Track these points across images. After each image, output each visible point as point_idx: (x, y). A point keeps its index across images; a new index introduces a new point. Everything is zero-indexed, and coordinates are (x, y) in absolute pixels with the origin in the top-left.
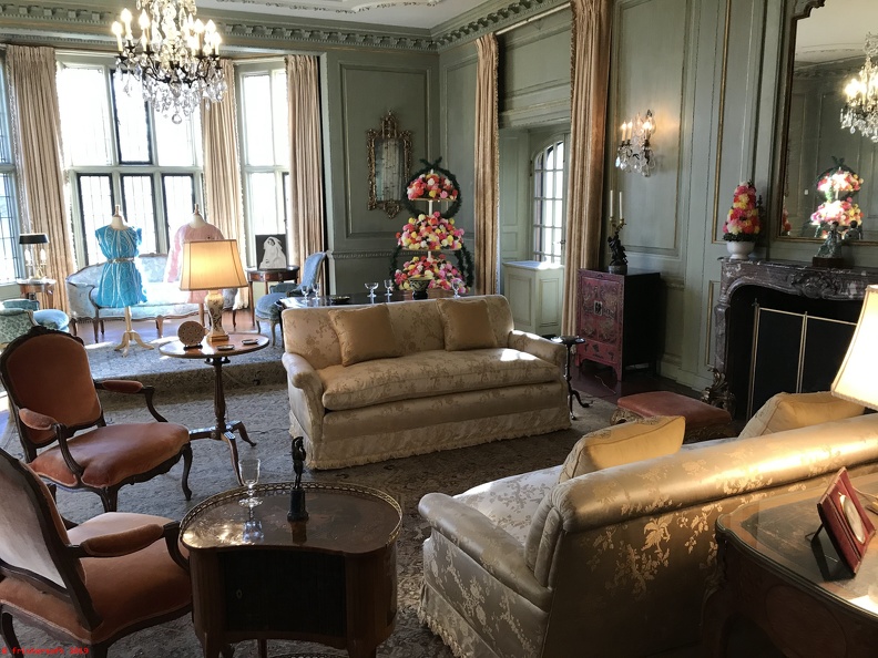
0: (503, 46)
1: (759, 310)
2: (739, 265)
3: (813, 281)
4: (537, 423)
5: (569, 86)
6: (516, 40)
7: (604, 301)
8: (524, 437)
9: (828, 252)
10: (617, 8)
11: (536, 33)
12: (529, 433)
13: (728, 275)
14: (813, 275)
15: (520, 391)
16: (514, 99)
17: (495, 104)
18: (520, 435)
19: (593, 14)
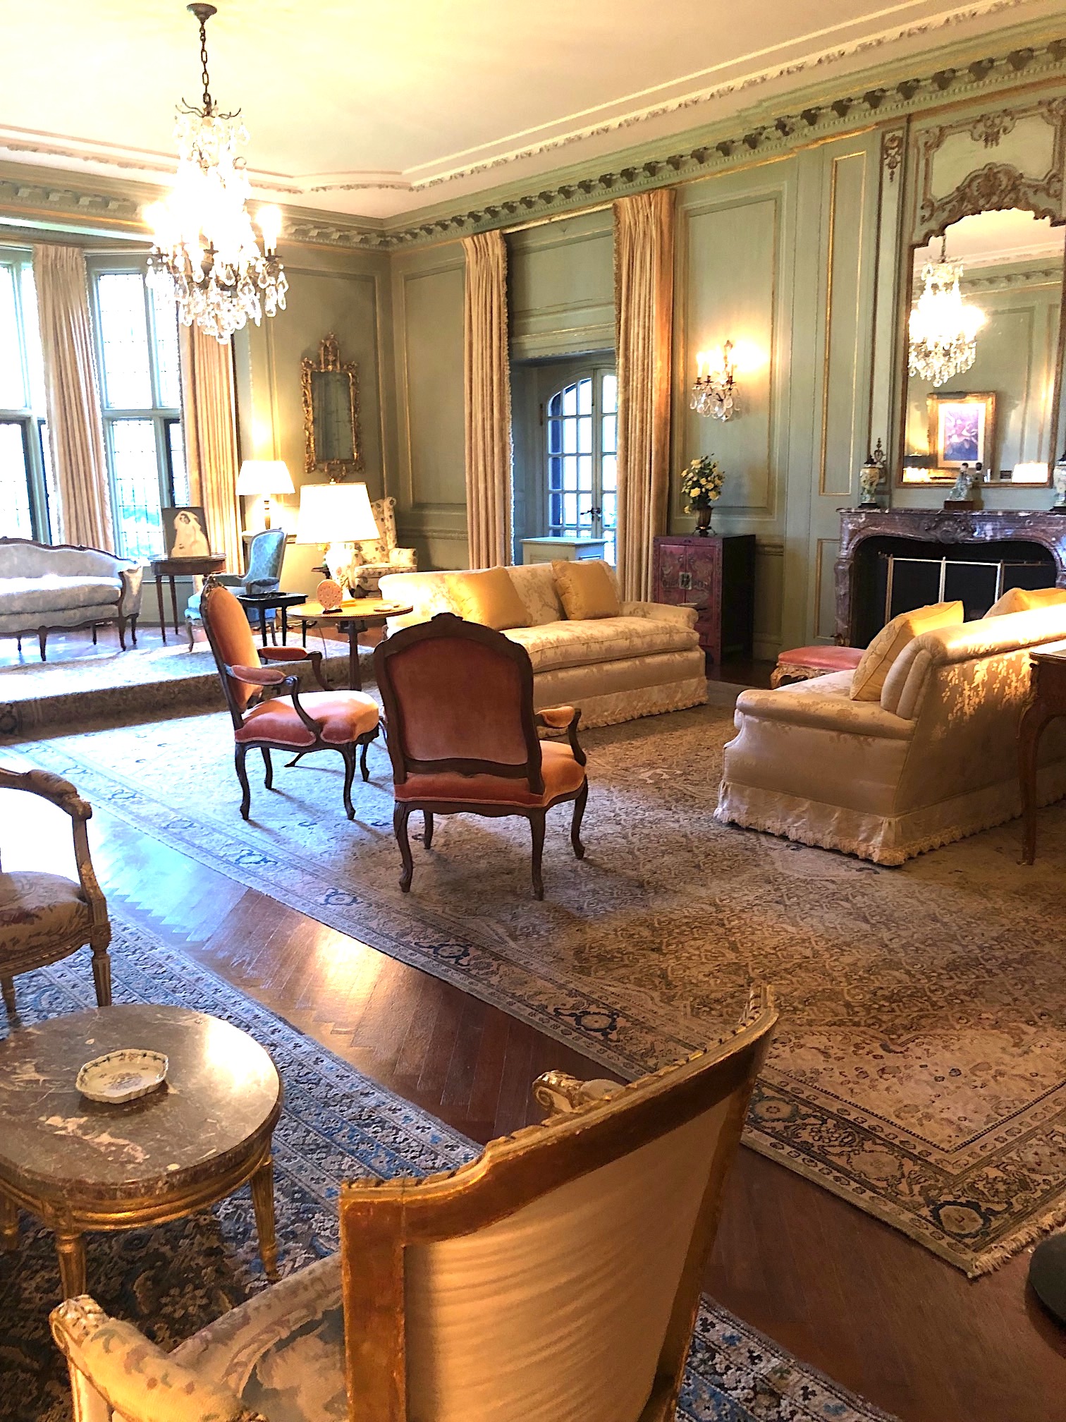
0: (514, 250)
1: (891, 561)
2: (863, 515)
3: (949, 526)
4: (679, 695)
5: (613, 307)
6: (532, 242)
7: (694, 572)
8: (668, 712)
9: (960, 495)
10: (680, 215)
11: (560, 237)
12: (671, 708)
13: (851, 527)
14: (949, 519)
15: (665, 658)
16: (532, 320)
17: (504, 327)
18: (663, 711)
19: (652, 220)
